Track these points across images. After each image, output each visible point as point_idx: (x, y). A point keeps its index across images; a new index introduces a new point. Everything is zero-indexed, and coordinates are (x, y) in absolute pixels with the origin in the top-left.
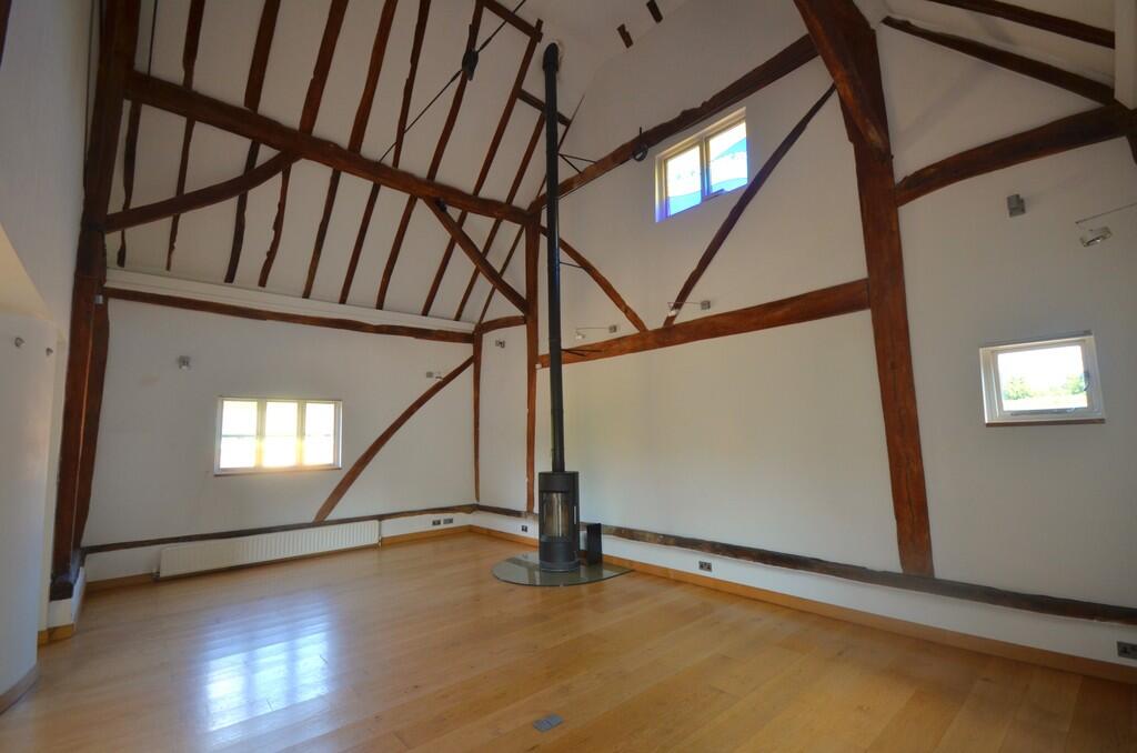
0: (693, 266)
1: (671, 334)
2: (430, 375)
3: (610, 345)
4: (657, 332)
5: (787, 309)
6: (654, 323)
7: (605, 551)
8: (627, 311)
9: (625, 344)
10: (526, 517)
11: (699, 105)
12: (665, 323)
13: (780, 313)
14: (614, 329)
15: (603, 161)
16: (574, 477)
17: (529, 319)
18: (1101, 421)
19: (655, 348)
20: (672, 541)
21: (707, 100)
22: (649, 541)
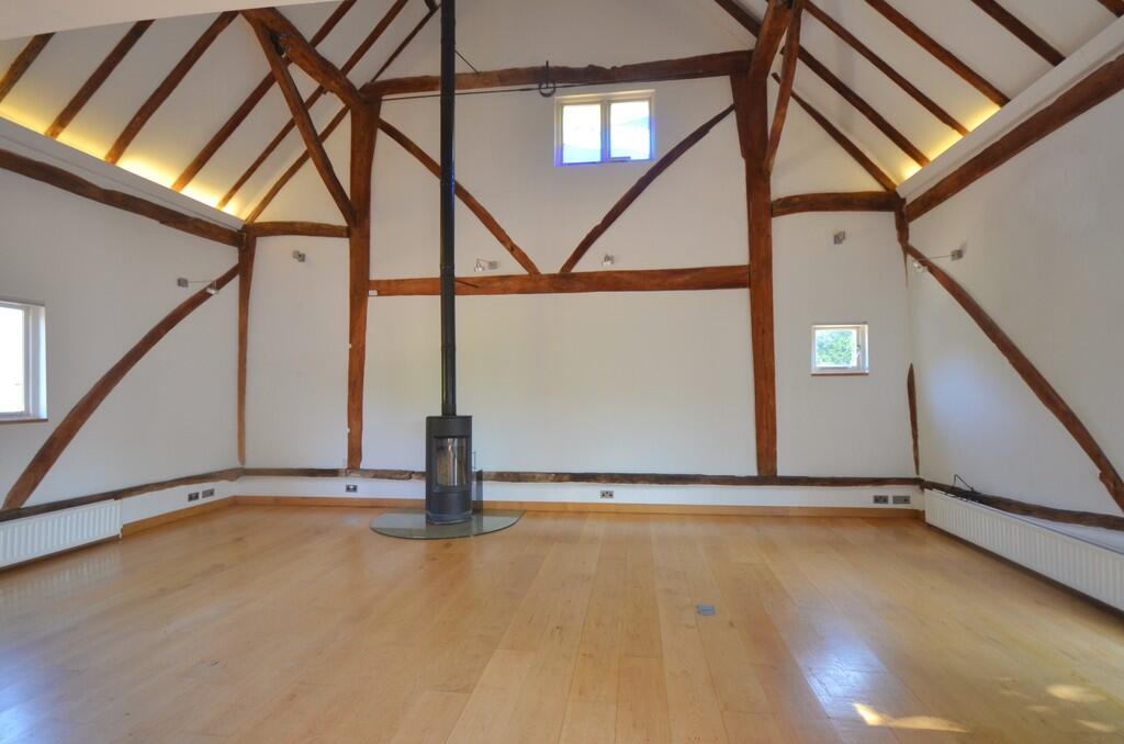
0: (598, 221)
1: (567, 281)
2: (182, 283)
3: (489, 282)
4: (552, 277)
5: (687, 277)
6: (550, 265)
7: (486, 498)
8: (513, 249)
9: (510, 283)
10: (347, 476)
11: (609, 67)
12: (562, 269)
13: (680, 280)
14: (493, 265)
15: (486, 74)
16: (467, 420)
17: (355, 232)
18: (867, 374)
19: (549, 292)
20: (566, 477)
21: (619, 66)
22: (540, 480)
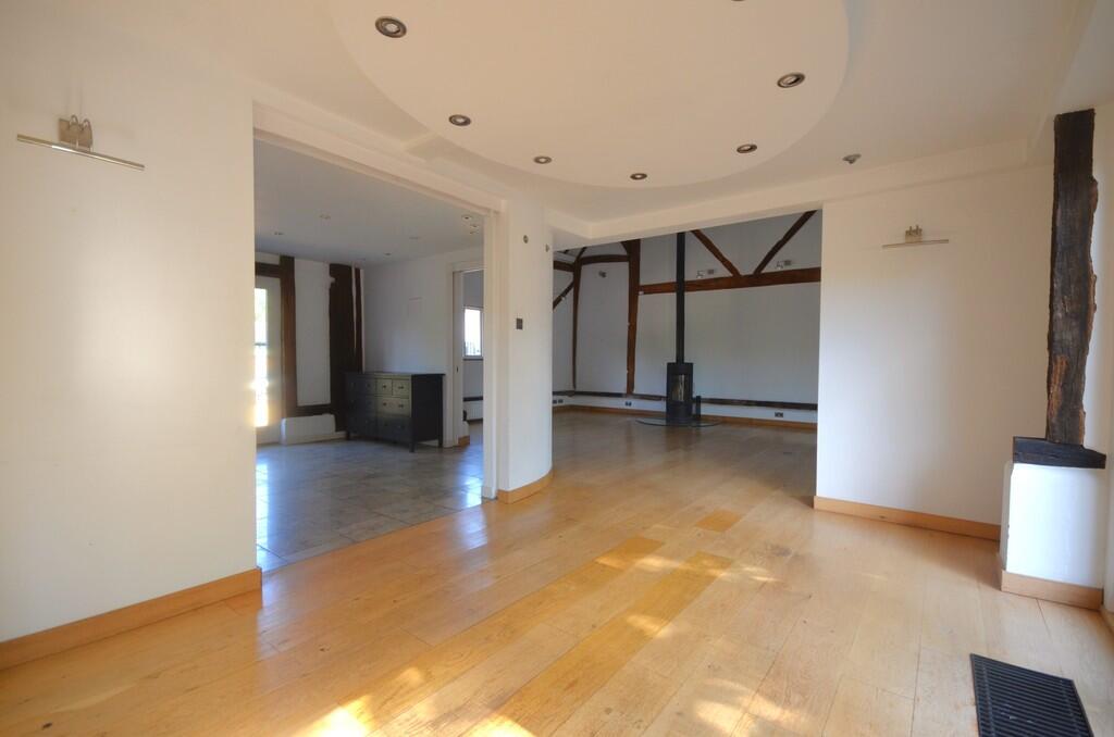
1: (759, 279)
3: (709, 283)
4: (749, 277)
6: (746, 269)
7: (702, 413)
8: (724, 261)
9: (722, 283)
10: (626, 397)
12: (755, 272)
14: (711, 272)
16: (690, 366)
17: (631, 258)
19: (746, 286)
